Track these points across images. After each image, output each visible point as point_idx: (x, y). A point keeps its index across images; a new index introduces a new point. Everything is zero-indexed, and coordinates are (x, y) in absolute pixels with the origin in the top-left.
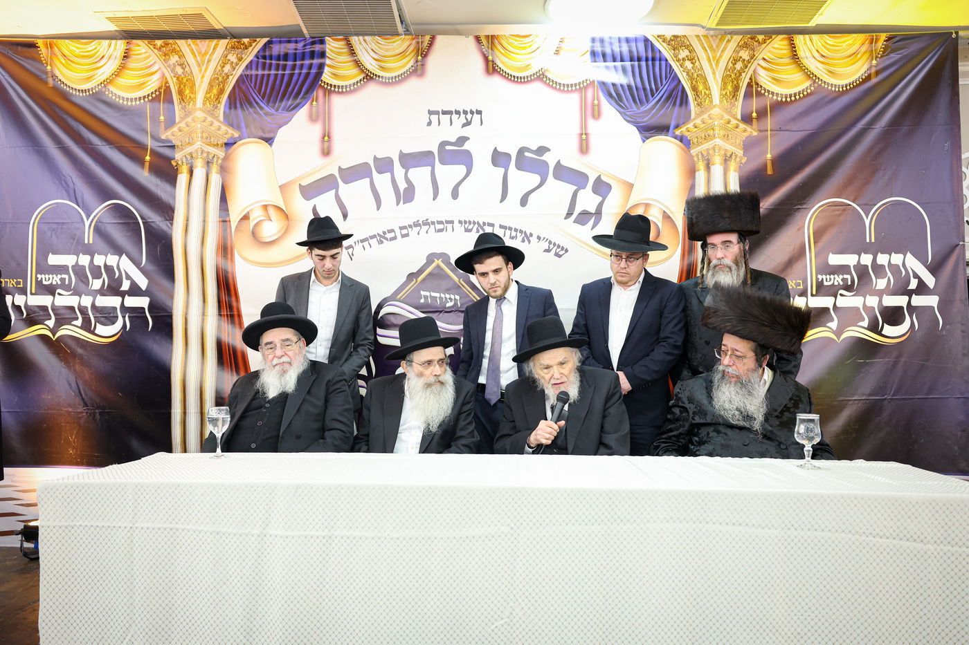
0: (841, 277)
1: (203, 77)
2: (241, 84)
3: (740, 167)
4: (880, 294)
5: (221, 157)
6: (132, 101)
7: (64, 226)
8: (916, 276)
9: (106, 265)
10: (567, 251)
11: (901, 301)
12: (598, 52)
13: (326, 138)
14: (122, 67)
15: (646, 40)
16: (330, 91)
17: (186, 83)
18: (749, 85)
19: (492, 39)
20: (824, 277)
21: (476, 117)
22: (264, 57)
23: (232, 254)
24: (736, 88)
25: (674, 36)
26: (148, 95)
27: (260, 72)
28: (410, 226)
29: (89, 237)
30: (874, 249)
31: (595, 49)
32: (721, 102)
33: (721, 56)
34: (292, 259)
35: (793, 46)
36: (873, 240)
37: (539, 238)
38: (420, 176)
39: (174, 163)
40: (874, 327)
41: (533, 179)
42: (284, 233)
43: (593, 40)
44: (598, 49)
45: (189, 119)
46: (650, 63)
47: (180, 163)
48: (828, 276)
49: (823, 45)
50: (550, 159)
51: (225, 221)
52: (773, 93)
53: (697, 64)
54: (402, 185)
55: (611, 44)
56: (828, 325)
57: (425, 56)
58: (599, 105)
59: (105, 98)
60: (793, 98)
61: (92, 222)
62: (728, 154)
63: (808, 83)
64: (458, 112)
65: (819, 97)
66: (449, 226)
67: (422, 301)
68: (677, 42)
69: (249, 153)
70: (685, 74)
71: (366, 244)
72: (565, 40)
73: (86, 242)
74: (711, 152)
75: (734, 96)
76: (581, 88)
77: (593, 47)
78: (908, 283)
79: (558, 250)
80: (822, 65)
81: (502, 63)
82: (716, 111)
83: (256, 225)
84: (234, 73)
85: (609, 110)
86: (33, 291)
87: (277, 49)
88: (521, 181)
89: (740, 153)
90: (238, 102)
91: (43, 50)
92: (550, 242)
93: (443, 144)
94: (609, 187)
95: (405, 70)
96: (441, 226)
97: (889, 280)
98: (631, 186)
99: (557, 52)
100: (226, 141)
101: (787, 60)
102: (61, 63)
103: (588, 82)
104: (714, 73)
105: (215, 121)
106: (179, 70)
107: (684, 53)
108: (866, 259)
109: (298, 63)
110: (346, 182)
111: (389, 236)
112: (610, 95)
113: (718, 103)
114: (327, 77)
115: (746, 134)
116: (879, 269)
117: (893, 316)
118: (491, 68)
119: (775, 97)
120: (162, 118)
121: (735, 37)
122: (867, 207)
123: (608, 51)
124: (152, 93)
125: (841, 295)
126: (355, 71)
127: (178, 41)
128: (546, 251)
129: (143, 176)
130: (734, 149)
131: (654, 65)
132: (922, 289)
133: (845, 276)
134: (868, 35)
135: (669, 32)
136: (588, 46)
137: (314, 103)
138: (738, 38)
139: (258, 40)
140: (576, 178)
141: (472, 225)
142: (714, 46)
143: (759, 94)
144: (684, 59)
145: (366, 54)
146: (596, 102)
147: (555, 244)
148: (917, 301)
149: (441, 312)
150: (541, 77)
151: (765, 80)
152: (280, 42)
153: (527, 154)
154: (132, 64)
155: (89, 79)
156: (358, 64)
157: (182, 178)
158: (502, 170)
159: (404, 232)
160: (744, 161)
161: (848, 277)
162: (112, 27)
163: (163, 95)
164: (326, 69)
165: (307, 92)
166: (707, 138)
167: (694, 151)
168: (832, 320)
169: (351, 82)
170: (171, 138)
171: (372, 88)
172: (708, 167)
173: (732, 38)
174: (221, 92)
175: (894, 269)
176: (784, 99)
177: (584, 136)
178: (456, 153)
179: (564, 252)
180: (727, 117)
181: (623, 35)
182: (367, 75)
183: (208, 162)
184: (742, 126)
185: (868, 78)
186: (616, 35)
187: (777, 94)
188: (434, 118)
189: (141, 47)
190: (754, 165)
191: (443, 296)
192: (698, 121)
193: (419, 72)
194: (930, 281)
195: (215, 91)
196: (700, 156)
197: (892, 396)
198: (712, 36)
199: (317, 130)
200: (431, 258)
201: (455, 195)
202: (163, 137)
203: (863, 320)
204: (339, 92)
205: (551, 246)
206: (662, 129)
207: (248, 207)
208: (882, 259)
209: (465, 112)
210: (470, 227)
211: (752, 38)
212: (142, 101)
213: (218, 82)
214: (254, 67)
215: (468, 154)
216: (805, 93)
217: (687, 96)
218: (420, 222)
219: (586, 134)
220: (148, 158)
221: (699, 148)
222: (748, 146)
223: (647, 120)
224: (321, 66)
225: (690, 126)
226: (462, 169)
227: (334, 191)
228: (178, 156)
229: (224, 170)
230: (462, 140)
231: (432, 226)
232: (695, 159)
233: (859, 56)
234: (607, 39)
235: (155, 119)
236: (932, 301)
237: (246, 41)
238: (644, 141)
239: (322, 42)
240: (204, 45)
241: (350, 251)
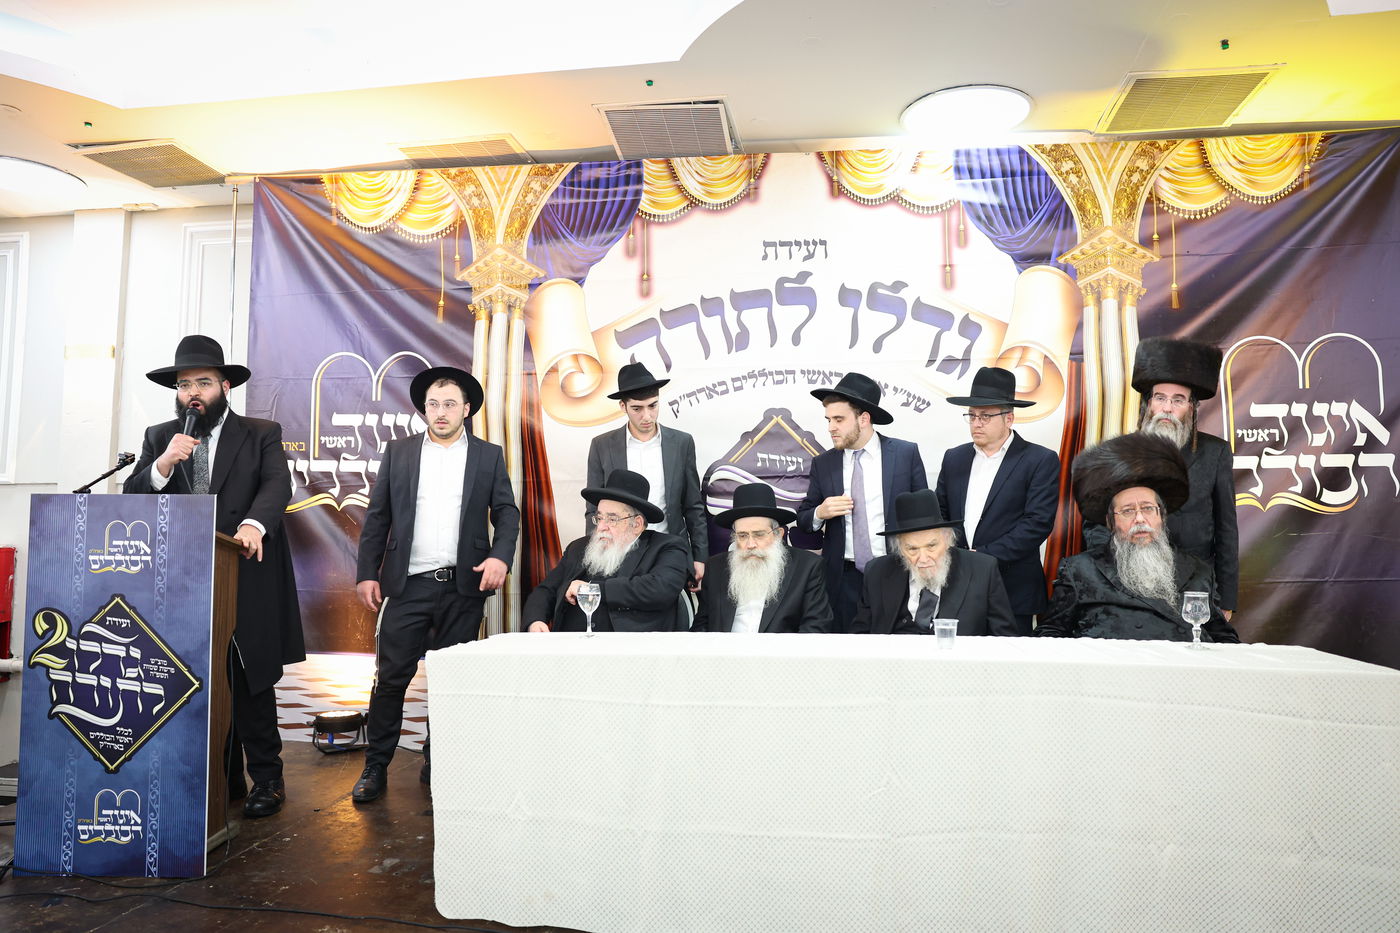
0: (1267, 431)
1: (502, 208)
2: (546, 216)
3: (1138, 299)
4: (1317, 452)
5: (525, 300)
6: (423, 239)
7: (350, 382)
8: (1364, 429)
9: (395, 426)
10: (929, 404)
11: (1346, 461)
12: (963, 169)
13: (645, 276)
14: (412, 201)
15: (1021, 151)
16: (649, 223)
17: (483, 216)
18: (1149, 201)
19: (836, 155)
20: (1245, 432)
21: (820, 249)
22: (572, 184)
23: (539, 412)
24: (1133, 205)
25: (1055, 145)
26: (442, 231)
27: (568, 201)
28: (744, 378)
29: (377, 394)
30: (1308, 397)
31: (960, 164)
32: (1114, 222)
33: (1113, 167)
34: (604, 419)
35: (1203, 152)
36: (1307, 386)
37: (895, 389)
38: (755, 318)
39: (470, 308)
40: (1310, 493)
41: (888, 320)
42: (598, 388)
43: (958, 153)
44: (964, 164)
45: (488, 258)
46: (1027, 178)
47: (477, 307)
48: (1250, 432)
49: (1241, 150)
50: (908, 296)
51: (530, 374)
52: (1178, 210)
53: (1084, 177)
54: (734, 330)
55: (979, 157)
56: (1251, 490)
57: (759, 178)
58: (965, 231)
59: (396, 237)
60: (1204, 215)
61: (379, 376)
62: (1124, 285)
63: (1222, 196)
64: (798, 243)
65: (1238, 211)
66: (790, 377)
67: (759, 464)
68: (1058, 153)
69: (557, 296)
70: (1069, 190)
71: (693, 399)
72: (924, 155)
73: (374, 399)
74: (1102, 283)
75: (1129, 215)
76: (943, 210)
77: (957, 161)
78: (1354, 438)
79: (918, 404)
80: (1241, 174)
81: (850, 183)
82: (1108, 234)
83: (566, 377)
84: (538, 202)
85: (977, 236)
86: (317, 456)
87: (587, 174)
88: (875, 323)
89: (1138, 283)
90: (543, 232)
91: (328, 186)
92: (909, 395)
93: (781, 281)
94: (979, 328)
95: (735, 195)
96: (780, 377)
97: (1329, 433)
98: (1005, 326)
99: (914, 169)
100: (530, 282)
101: (1196, 169)
102: (347, 199)
103: (952, 203)
104: (1105, 188)
105: (517, 259)
106: (475, 201)
107: (1067, 165)
108: (1299, 410)
109: (611, 190)
110: (669, 327)
111: (719, 389)
112: (979, 218)
113: (1110, 224)
114: (644, 205)
115: (1145, 261)
116: (1315, 422)
117: (1335, 479)
118: (837, 190)
119: (1181, 215)
120: (457, 257)
121: (1130, 143)
122: (1300, 348)
123: (976, 166)
124: (446, 229)
125: (1267, 454)
126: (676, 197)
127: (474, 169)
128: (904, 405)
129: (437, 323)
130: (1127, 278)
131: (1030, 180)
132: (1372, 445)
133: (1272, 431)
134: (1298, 134)
135: (1049, 140)
136: (951, 161)
137: (631, 236)
138: (1133, 145)
139: (565, 165)
140: (940, 318)
141: (817, 375)
142: (1105, 156)
143: (1161, 211)
144: (1067, 173)
145: (689, 176)
146: (962, 227)
147: (914, 397)
148: (1366, 460)
149: (781, 477)
150: (895, 199)
151: (1168, 194)
152: (591, 166)
153: (880, 291)
154: (422, 196)
155: (376, 215)
156: (681, 189)
157: (481, 325)
158: (851, 311)
159: (738, 384)
160: (1142, 293)
161: (1276, 431)
162: (403, 157)
163: (459, 230)
164: (644, 196)
165: (622, 224)
166: (1097, 266)
167: (1081, 283)
168: (1257, 485)
169: (673, 211)
170: (468, 279)
171: (698, 217)
172: (1099, 302)
173: (1126, 144)
174: (524, 225)
175: (1336, 421)
176: (1192, 217)
177: (948, 268)
178: (795, 291)
179: (925, 406)
180: (1121, 240)
181: (993, 146)
182: (692, 202)
183: (510, 306)
184: (1141, 251)
185: (1300, 187)
186: (984, 146)
187: (1184, 211)
188: (771, 251)
189: (433, 177)
190: (1157, 298)
191: (783, 458)
192: (1086, 247)
193: (752, 197)
194: (1383, 435)
195: (517, 225)
196: (1089, 289)
197: (1338, 576)
198: (1102, 144)
199: (634, 267)
200: (769, 415)
201: (796, 339)
202: (459, 279)
203: (1296, 484)
204: (659, 223)
205: (911, 399)
206: (1042, 258)
207: (556, 357)
208: (1320, 409)
209: (807, 243)
210: (815, 378)
211: (1152, 145)
212: (435, 238)
213: (519, 213)
214: (560, 195)
215: (811, 292)
216: (1219, 208)
217: (1072, 217)
218: (756, 373)
219: (950, 266)
220: (441, 303)
221: (1090, 277)
222: (1147, 272)
223: (1023, 248)
224: (638, 193)
225: (1076, 252)
226: (804, 310)
227: (655, 337)
228: (476, 299)
229: (527, 314)
230: (804, 276)
231: (770, 377)
232: (1083, 292)
233: (1287, 161)
234: (974, 153)
235: (449, 259)
236: (1386, 460)
237: (552, 166)
238: (1020, 272)
239: (639, 165)
240: (503, 171)
241: (675, 407)
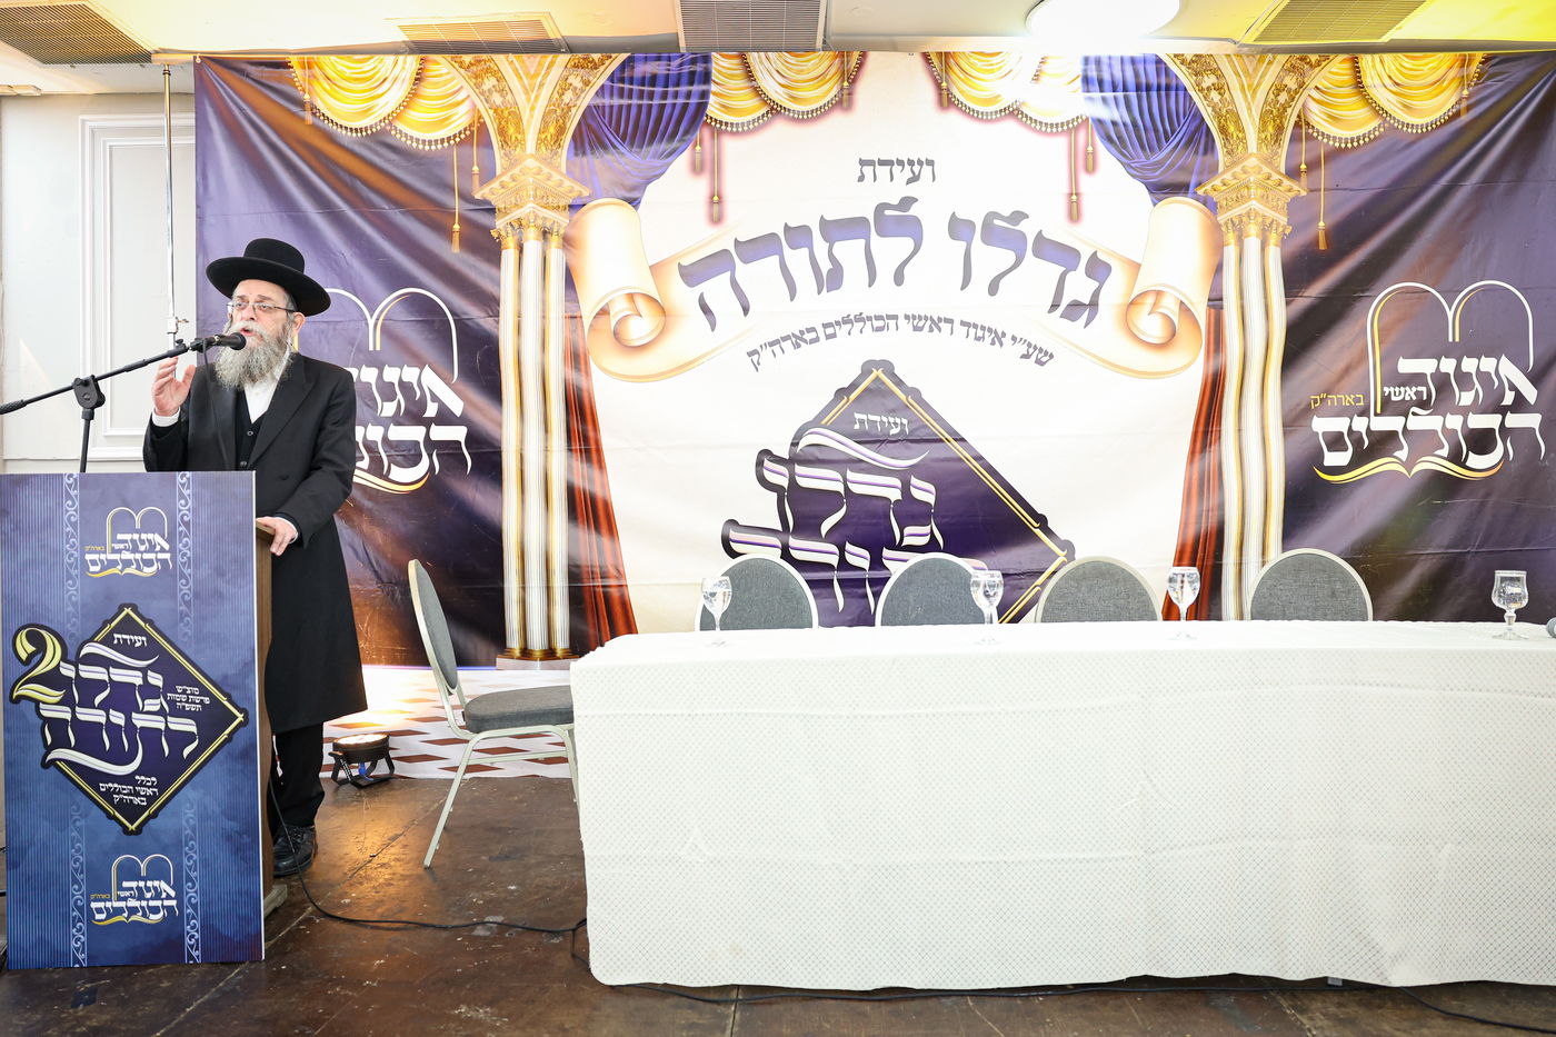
0: (1414, 389)
1: (532, 109)
2: (590, 121)
3: (1283, 239)
4: (1464, 411)
5: (564, 225)
6: (430, 145)
7: (339, 327)
8: (1513, 387)
9: (401, 382)
10: (1051, 356)
11: (1491, 421)
12: (1092, 79)
13: (716, 198)
14: (413, 95)
15: (1159, 61)
16: (720, 132)
17: (509, 118)
18: (1297, 125)
19: (946, 57)
20: (1392, 389)
21: (927, 170)
22: (622, 80)
23: (587, 363)
24: (1280, 129)
25: (1196, 56)
26: (455, 136)
27: (616, 101)
28: (838, 323)
29: (375, 342)
30: (1458, 352)
31: (1089, 74)
32: (1259, 149)
33: (1259, 84)
34: (672, 371)
35: (1357, 71)
36: (1457, 340)
37: (1014, 339)
38: (849, 252)
39: (495, 235)
40: (1456, 457)
41: (1004, 257)
42: (661, 333)
43: (1086, 60)
44: (1093, 74)
45: (516, 171)
46: (1163, 93)
47: (503, 233)
48: (1397, 389)
49: (1398, 70)
50: (1029, 229)
51: (574, 318)
52: (1328, 137)
53: (1227, 95)
54: (825, 266)
55: (1110, 66)
56: (1396, 454)
57: (853, 82)
58: (1094, 153)
59: (389, 140)
60: (1355, 144)
61: (377, 319)
62: (1268, 222)
63: (1376, 123)
64: (900, 163)
65: (1392, 139)
66: (892, 323)
67: (857, 427)
68: (1199, 64)
69: (605, 223)
70: (1210, 109)
71: (777, 348)
72: (1048, 61)
73: (371, 348)
74: (1244, 219)
75: (1276, 141)
76: (1070, 128)
77: (1085, 70)
78: (1502, 397)
79: (1040, 356)
80: (1396, 97)
81: (961, 92)
82: (1252, 162)
83: (619, 322)
84: (578, 103)
85: (1107, 159)
87: (642, 69)
88: (988, 259)
89: (1283, 220)
90: (586, 140)
91: (298, 73)
92: (1029, 345)
93: (881, 208)
94: (1108, 268)
95: (821, 103)
96: (880, 323)
97: (1477, 391)
98: (1137, 266)
99: (1036, 77)
100: (570, 202)
101: (1348, 90)
102: (325, 90)
103: (1080, 120)
104: (1249, 109)
105: (553, 173)
106: (497, 99)
107: (1209, 80)
108: (1448, 365)
109: (671, 89)
110: (745, 262)
111: (808, 336)
112: (1109, 139)
113: (1255, 151)
114: (713, 109)
115: (1291, 194)
116: (1464, 379)
117: (1481, 441)
118: (946, 100)
119: (1331, 143)
120: (476, 169)
121: (1279, 57)
122: (1450, 295)
123: (1106, 77)
124: (460, 133)
125: (1414, 414)
126: (754, 102)
127: (495, 56)
128: (1023, 356)
129: (452, 252)
130: (1271, 214)
131: (1167, 96)
132: (1520, 404)
133: (1420, 389)
134: (1458, 53)
135: (1190, 49)
136: (1078, 69)
137: (698, 148)
138: (1282, 58)
139: (614, 55)
140: (1063, 255)
141: (923, 321)
142: (1251, 71)
143: (1309, 137)
144: (1208, 88)
145: (768, 77)
146: (1090, 149)
147: (1035, 348)
148: (1513, 420)
149: (883, 441)
150: (1013, 112)
151: (1317, 117)
152: (646, 59)
153: (997, 222)
154: (427, 89)
155: (366, 112)
156: (758, 92)
157: (509, 256)
158: (963, 245)
159: (830, 331)
160: (1287, 232)
161: (1424, 389)
162: (401, 37)
163: (476, 136)
164: (712, 99)
165: (687, 132)
166: (1239, 200)
167: (1222, 218)
168: (1401, 448)
169: (750, 118)
170: (490, 197)
171: (780, 127)
172: (1240, 241)
173: (1274, 58)
174: (561, 131)
175: (1484, 377)
176: (1343, 145)
177: (1074, 197)
178: (898, 220)
179: (1048, 358)
180: (1266, 170)
181: (1128, 53)
182: (772, 109)
183: (545, 233)
184: (1287, 183)
185: (1457, 115)
186: (1117, 53)
187: (1334, 138)
188: (868, 170)
189: (441, 65)
190: (1302, 239)
191: (885, 419)
192: (1228, 176)
193: (845, 105)
194: (1530, 393)
195: (552, 130)
196: (1230, 225)
197: (1479, 547)
198: (1248, 56)
199: (701, 186)
200: (867, 368)
201: (899, 278)
202: (478, 196)
203: (1443, 447)
204: (732, 133)
205: (1031, 350)
206: (1180, 188)
207: (605, 297)
208: (1469, 365)
209: (911, 163)
210: (921, 324)
211: (1302, 59)
212: (446, 144)
213: (555, 114)
214: (607, 92)
215: (916, 221)
216: (1372, 136)
217: (1214, 141)
218: (852, 317)
219: (1077, 194)
220: (456, 227)
221: (1230, 213)
222: (1294, 206)
223: (1157, 176)
224: (704, 95)
225: (1217, 182)
226: (907, 244)
227: (728, 273)
228: (500, 224)
229: (568, 242)
230: (907, 202)
231: (868, 323)
232: (1224, 229)
233: (1445, 84)
234: (1105, 61)
235: (465, 171)
236: (1532, 421)
237: (596, 57)
238: (1155, 205)
239: (706, 59)
240: (532, 61)
241: (755, 358)
